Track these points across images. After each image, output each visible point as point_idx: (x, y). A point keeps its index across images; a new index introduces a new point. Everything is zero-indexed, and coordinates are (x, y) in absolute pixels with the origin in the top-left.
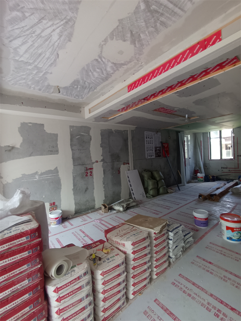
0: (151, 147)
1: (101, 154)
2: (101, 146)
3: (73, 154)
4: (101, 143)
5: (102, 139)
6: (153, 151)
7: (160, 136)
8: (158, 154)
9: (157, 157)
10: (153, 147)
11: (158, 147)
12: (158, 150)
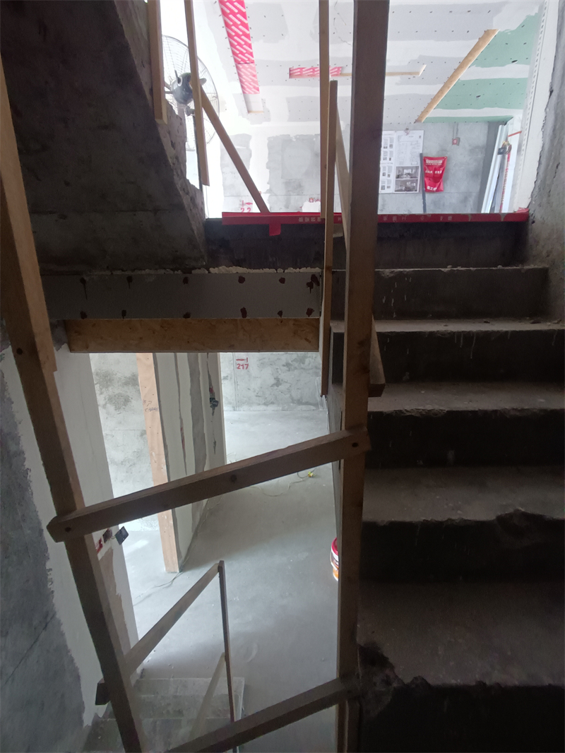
0: (384, 167)
1: (267, 180)
2: (267, 168)
3: (224, 179)
4: (267, 160)
5: (269, 154)
7: (421, 141)
8: (406, 184)
9: (401, 190)
10: (390, 168)
11: (407, 168)
12: (409, 174)
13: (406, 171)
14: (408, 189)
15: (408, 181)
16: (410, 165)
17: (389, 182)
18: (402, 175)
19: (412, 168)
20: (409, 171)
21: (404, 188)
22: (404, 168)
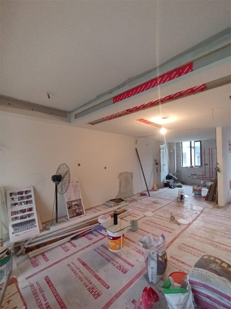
12: (76, 205)
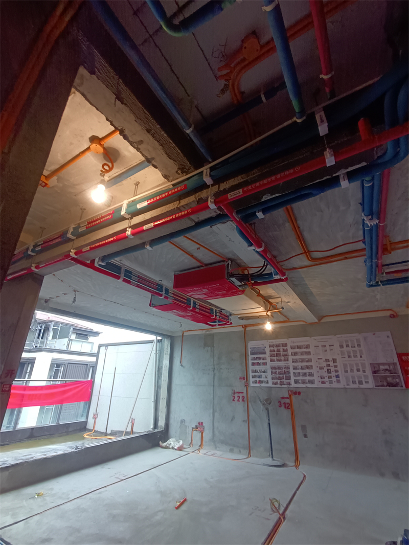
0: (357, 365)
6: (364, 371)
7: (391, 340)
8: (386, 379)
9: (383, 386)
10: (363, 365)
11: (383, 364)
12: (387, 370)
13: (382, 367)
14: (390, 385)
15: (389, 377)
16: (385, 362)
17: (366, 377)
18: (378, 371)
19: (389, 364)
20: (387, 367)
21: (385, 384)
22: (379, 364)
